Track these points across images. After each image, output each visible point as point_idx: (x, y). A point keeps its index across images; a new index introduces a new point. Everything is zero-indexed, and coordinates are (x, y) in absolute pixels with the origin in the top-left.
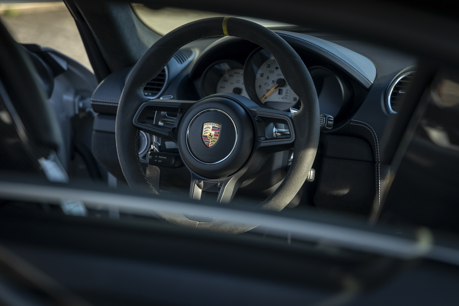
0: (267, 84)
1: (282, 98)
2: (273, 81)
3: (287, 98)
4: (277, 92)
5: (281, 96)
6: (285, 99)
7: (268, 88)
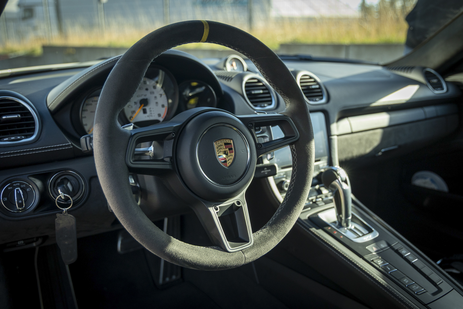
0: (130, 107)
1: (148, 116)
2: (135, 103)
3: (152, 116)
4: (142, 112)
5: (146, 115)
6: (151, 117)
7: (133, 109)
